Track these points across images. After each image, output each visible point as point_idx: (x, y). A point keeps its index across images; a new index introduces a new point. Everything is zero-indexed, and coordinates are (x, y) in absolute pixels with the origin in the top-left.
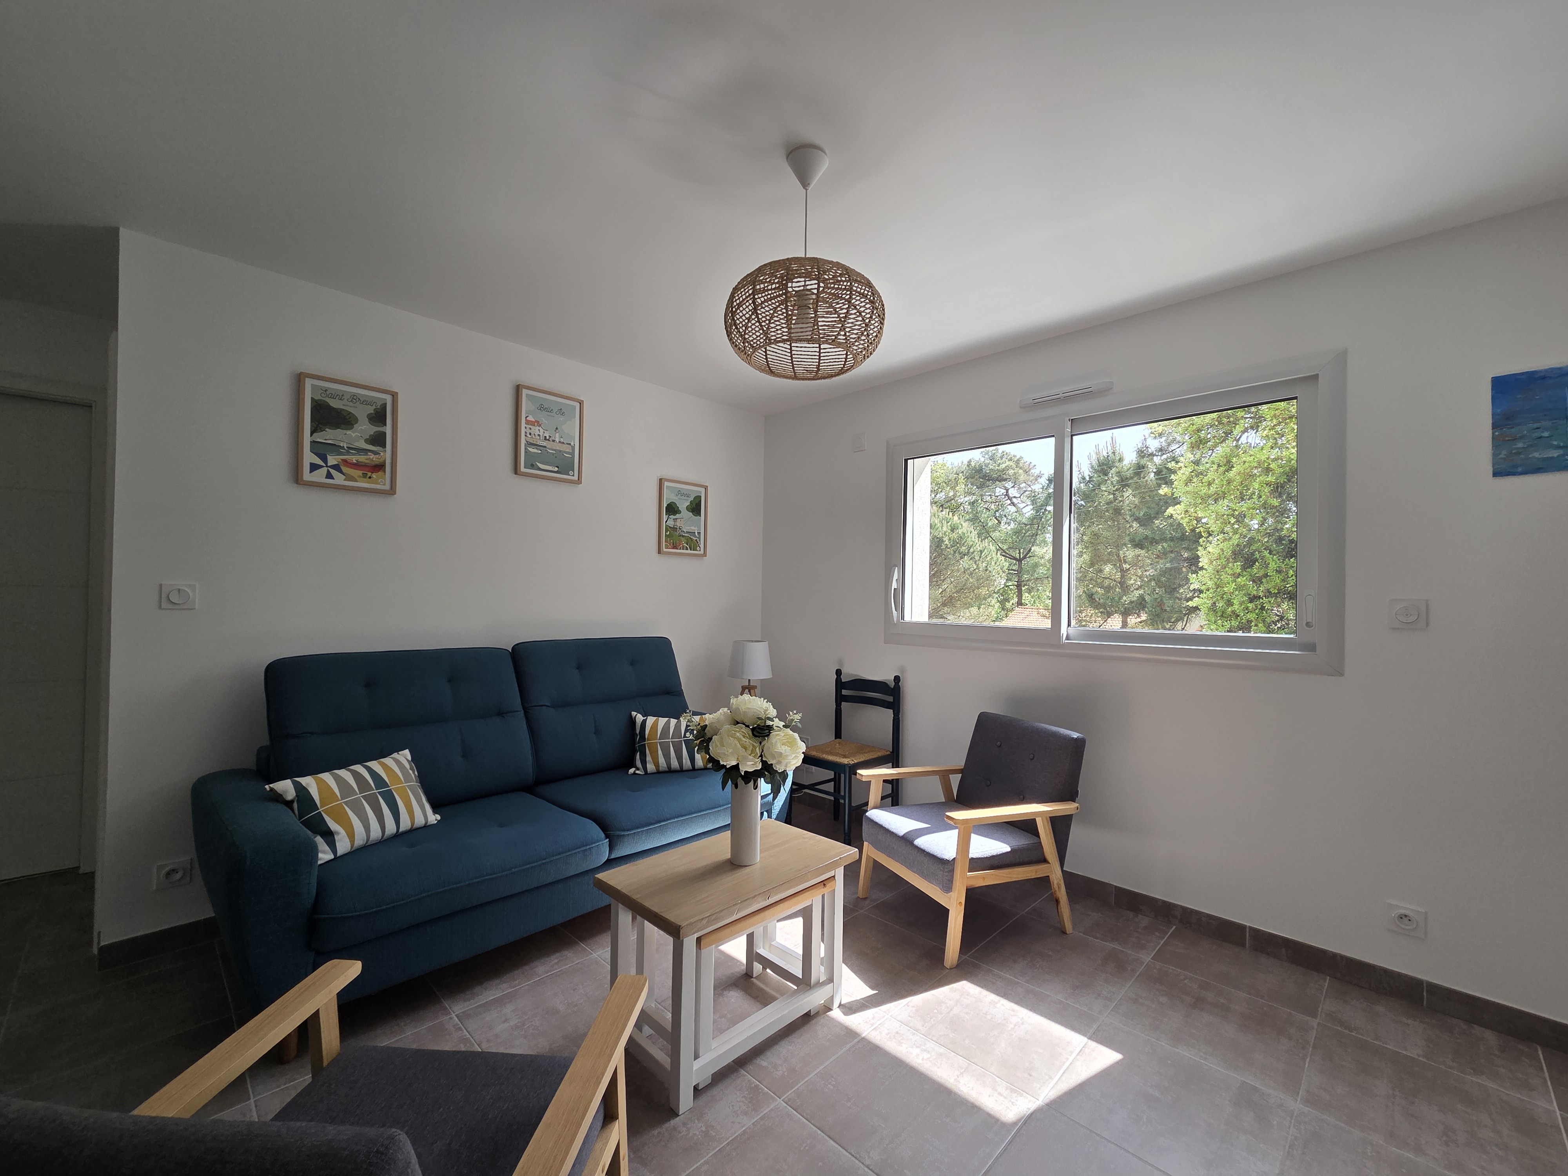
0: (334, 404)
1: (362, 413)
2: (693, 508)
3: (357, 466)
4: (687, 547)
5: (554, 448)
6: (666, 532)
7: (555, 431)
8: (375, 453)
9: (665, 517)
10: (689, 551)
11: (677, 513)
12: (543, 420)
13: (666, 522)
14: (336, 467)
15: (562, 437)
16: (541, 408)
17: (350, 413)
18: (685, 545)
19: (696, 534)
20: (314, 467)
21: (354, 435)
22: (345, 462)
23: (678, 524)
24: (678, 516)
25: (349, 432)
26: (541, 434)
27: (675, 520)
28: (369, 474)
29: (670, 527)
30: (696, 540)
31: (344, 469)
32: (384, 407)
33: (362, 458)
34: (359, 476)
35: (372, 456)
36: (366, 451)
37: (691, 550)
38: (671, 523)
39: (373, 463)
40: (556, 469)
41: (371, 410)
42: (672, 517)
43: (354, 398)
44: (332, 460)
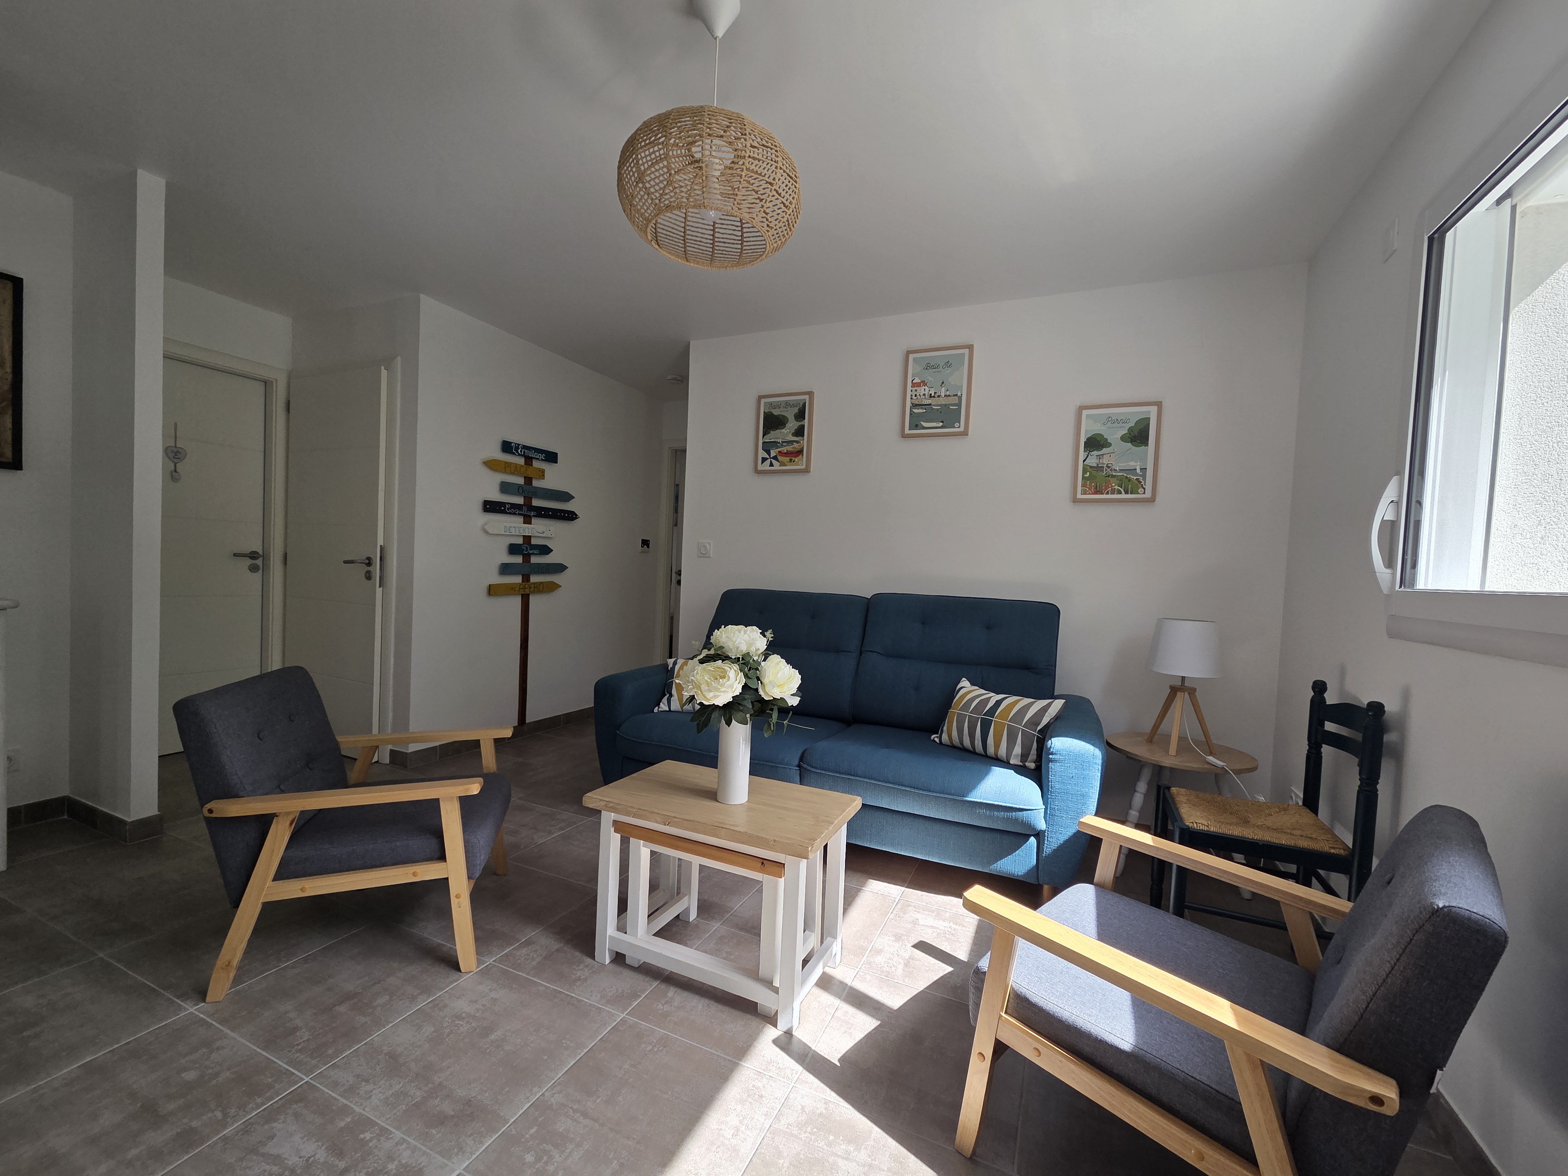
0: (776, 412)
1: (790, 414)
2: (1134, 437)
3: (787, 454)
4: (1120, 491)
5: (940, 403)
6: (1084, 472)
7: (941, 386)
8: (797, 442)
9: (1082, 455)
10: (1123, 496)
11: (1103, 447)
12: (930, 379)
13: (1084, 461)
14: (775, 458)
15: (948, 390)
16: (928, 367)
17: (784, 416)
18: (1116, 487)
19: (1138, 471)
20: (764, 460)
21: (785, 432)
22: (780, 452)
23: (1105, 461)
24: (1105, 450)
25: (783, 430)
26: (926, 393)
27: (1100, 457)
28: (793, 458)
29: (1091, 467)
30: (1137, 479)
31: (779, 458)
32: (804, 404)
33: (790, 448)
34: (788, 462)
35: (796, 445)
36: (792, 442)
37: (1127, 493)
38: (1092, 461)
39: (796, 450)
40: (941, 424)
41: (796, 410)
42: (1095, 453)
43: (787, 404)
44: (773, 454)
